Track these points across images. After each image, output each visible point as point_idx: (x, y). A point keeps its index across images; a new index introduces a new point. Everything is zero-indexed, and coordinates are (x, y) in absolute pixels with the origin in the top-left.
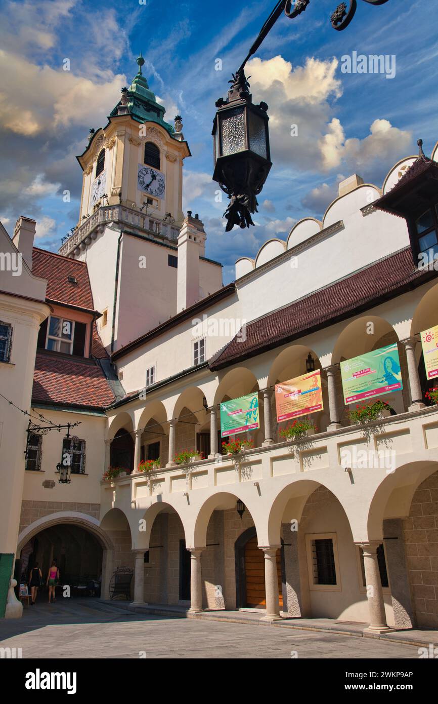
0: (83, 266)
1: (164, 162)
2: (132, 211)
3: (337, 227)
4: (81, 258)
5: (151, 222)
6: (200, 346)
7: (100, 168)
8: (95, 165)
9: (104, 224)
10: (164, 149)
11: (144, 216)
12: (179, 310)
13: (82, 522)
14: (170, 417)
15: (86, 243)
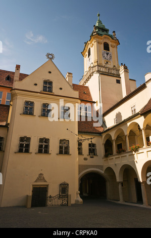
0: (87, 88)
1: (110, 48)
2: (102, 66)
4: (86, 85)
5: (109, 69)
6: (133, 108)
7: (89, 54)
9: (93, 73)
10: (110, 43)
11: (106, 68)
12: (124, 97)
15: (88, 80)
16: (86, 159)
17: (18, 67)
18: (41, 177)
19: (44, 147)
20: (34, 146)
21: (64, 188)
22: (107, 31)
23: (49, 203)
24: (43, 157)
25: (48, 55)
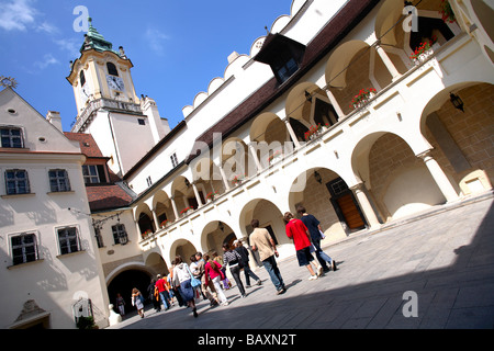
0: (89, 136)
1: (119, 71)
2: (110, 101)
3: (232, 78)
4: (87, 132)
5: (123, 104)
6: (173, 157)
7: (83, 81)
8: (79, 80)
9: (96, 110)
10: (118, 65)
11: (117, 102)
12: (156, 142)
13: (135, 266)
14: (170, 196)
15: (87, 123)
16: (111, 252)
18: (30, 307)
22: (109, 45)
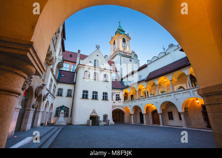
1: (126, 41)
2: (121, 51)
3: (168, 53)
4: (113, 61)
6: (140, 76)
9: (117, 54)
11: (124, 52)
16: (114, 102)
17: (79, 51)
18: (94, 111)
19: (95, 97)
20: (90, 95)
21: (105, 117)
22: (124, 32)
23: (100, 124)
24: (94, 101)
25: (97, 46)
